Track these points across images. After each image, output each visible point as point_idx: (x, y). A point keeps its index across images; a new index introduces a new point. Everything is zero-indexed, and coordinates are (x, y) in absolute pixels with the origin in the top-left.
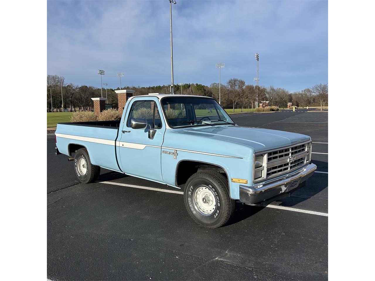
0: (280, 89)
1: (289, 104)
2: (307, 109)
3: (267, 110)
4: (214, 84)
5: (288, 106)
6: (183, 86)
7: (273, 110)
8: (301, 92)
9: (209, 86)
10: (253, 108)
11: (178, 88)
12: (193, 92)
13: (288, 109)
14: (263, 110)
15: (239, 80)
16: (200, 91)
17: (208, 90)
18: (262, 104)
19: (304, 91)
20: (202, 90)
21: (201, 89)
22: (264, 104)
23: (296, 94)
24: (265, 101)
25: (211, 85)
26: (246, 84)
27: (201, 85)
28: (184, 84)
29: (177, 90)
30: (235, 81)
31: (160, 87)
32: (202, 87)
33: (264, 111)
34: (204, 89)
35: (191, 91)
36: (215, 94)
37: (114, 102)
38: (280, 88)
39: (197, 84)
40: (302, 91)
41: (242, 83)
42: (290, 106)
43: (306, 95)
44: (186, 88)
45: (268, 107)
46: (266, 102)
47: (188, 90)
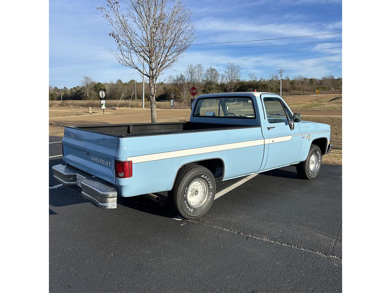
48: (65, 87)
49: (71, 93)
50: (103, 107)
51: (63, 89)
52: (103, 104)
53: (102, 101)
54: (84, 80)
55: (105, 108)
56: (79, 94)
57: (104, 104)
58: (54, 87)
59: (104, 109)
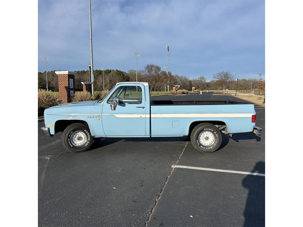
0: (182, 76)
2: (207, 92)
3: (180, 93)
4: (131, 70)
5: (193, 90)
6: (104, 71)
7: (184, 93)
8: (198, 79)
9: (127, 72)
10: (166, 91)
11: (100, 73)
12: (114, 76)
13: (193, 92)
14: (177, 93)
15: (155, 66)
16: (119, 76)
17: (126, 76)
18: (175, 88)
20: (122, 75)
21: (120, 75)
22: (176, 88)
23: (194, 81)
24: (177, 85)
25: (128, 72)
26: (162, 70)
27: (120, 71)
28: (106, 69)
29: (100, 75)
30: (152, 66)
31: (84, 71)
32: (122, 72)
34: (123, 74)
35: (112, 76)
36: (132, 79)
37: (42, 84)
39: (117, 70)
40: (199, 78)
41: (158, 68)
42: (194, 90)
43: (202, 81)
44: (108, 73)
45: (180, 91)
47: (109, 75)
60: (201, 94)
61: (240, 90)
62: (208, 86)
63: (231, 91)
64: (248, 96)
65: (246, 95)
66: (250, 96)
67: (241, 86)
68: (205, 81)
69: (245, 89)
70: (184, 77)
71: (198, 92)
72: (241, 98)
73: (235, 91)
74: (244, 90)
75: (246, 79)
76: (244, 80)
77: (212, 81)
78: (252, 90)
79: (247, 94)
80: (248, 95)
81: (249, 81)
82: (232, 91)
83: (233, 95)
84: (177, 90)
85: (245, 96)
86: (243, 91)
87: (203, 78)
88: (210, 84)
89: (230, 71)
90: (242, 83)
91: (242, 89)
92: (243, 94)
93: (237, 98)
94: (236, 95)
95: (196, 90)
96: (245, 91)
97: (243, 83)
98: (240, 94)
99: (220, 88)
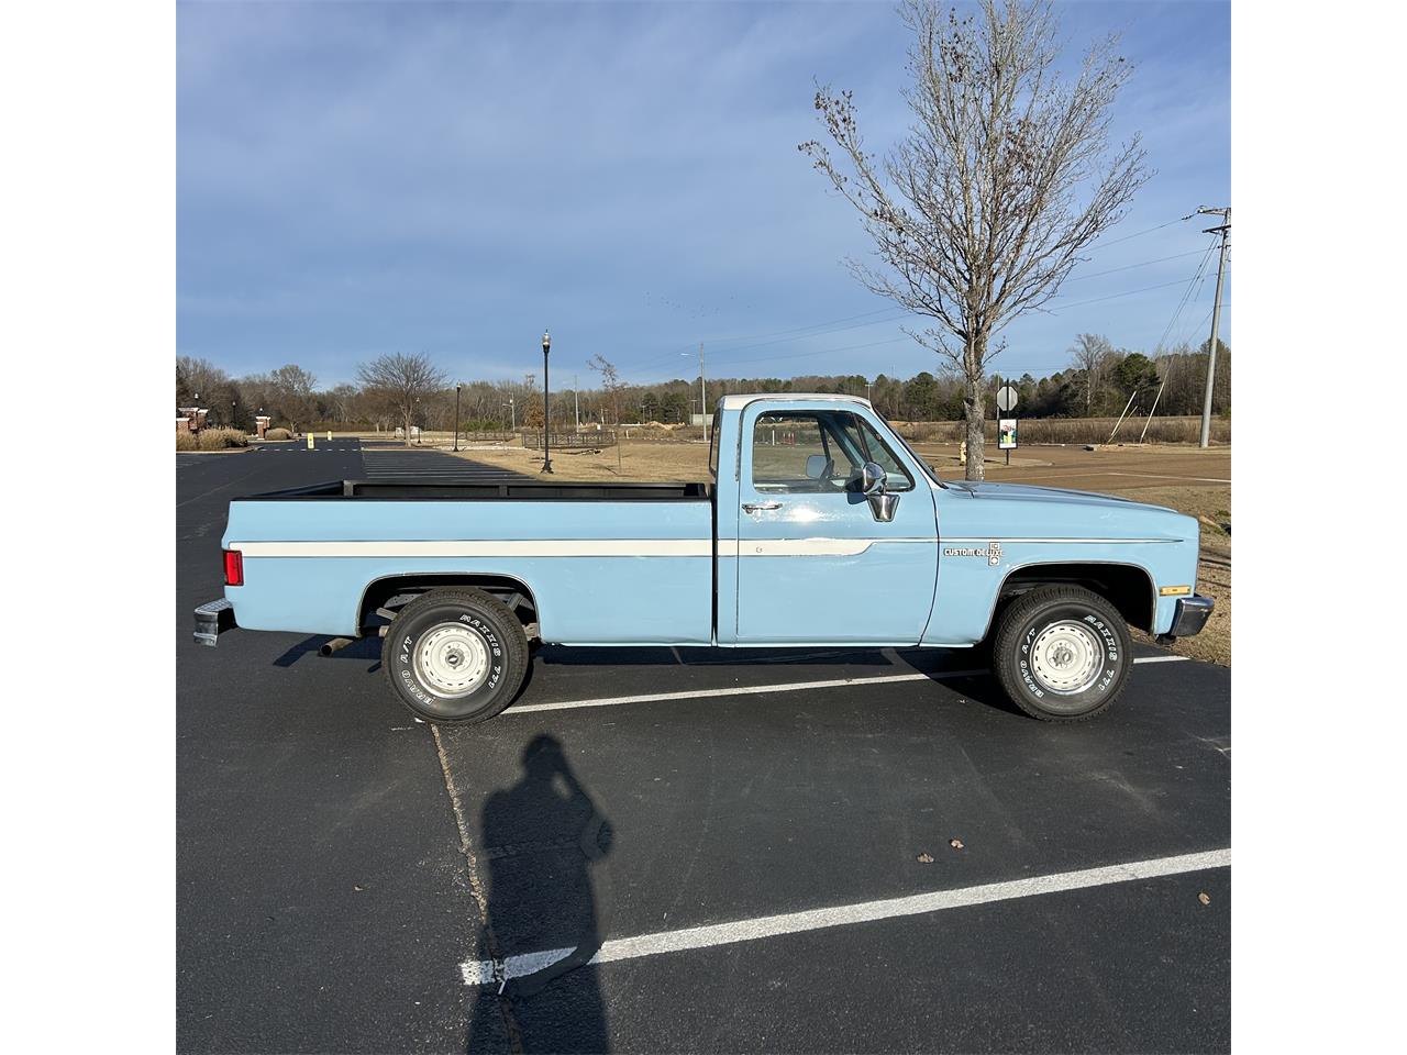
1: (261, 420)
2: (330, 439)
3: (215, 444)
5: (260, 430)
7: (234, 445)
8: (270, 378)
13: (262, 440)
14: (198, 444)
18: (185, 419)
19: (282, 372)
23: (251, 385)
24: (196, 409)
33: (198, 448)
38: (188, 358)
40: (275, 372)
42: (264, 430)
43: (290, 388)
45: (213, 433)
46: (201, 411)
48: (1026, 375)
49: (1040, 396)
50: (1008, 442)
51: (1018, 380)
52: (1006, 433)
53: (1004, 423)
54: (1082, 347)
55: (1014, 445)
56: (1065, 395)
57: (1010, 433)
58: (989, 376)
59: (1008, 449)
60: (311, 445)
61: (470, 430)
62: (323, 410)
63: (435, 433)
64: (500, 453)
65: (493, 448)
66: (506, 454)
67: (474, 414)
68: (306, 389)
69: (488, 427)
70: (196, 365)
71: (289, 438)
72: (477, 460)
73: (451, 434)
74: (485, 429)
75: (490, 384)
76: (484, 387)
77: (340, 389)
78: (517, 432)
79: (498, 448)
80: (500, 448)
81: (504, 391)
82: (438, 433)
83: (443, 448)
84: (195, 432)
85: (487, 453)
86: (481, 434)
87: (295, 372)
88: (332, 403)
89: (425, 356)
90: (473, 399)
91: (476, 428)
92: (481, 448)
93: (462, 459)
94: (456, 450)
95: (279, 431)
96: (490, 435)
97: (480, 399)
98: (469, 448)
99: (387, 422)
